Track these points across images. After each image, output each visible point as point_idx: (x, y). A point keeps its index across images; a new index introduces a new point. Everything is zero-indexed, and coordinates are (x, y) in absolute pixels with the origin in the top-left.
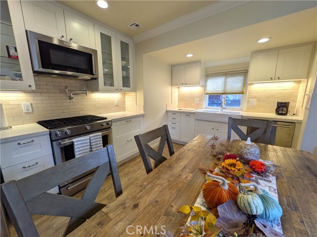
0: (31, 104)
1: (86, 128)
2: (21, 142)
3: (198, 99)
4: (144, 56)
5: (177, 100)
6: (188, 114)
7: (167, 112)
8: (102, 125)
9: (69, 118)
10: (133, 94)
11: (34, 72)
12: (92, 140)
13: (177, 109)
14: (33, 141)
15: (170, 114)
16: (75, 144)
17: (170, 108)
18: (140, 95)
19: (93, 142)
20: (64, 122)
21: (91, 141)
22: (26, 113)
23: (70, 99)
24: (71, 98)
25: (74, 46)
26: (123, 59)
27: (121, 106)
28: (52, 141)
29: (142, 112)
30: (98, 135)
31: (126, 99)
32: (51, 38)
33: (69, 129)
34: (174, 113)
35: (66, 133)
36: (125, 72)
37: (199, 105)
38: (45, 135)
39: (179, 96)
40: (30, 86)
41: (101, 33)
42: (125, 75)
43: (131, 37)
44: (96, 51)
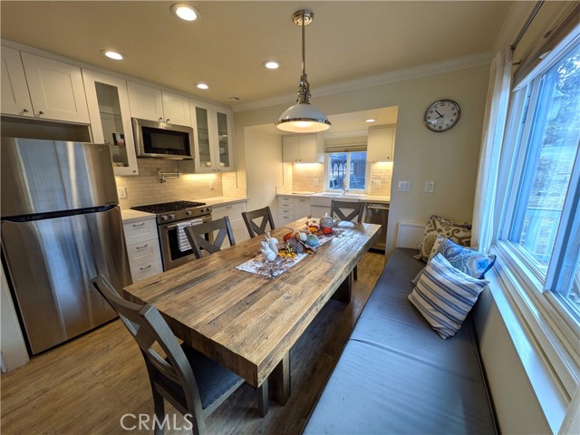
0: (125, 189)
1: (187, 214)
2: (136, 224)
3: (317, 180)
4: (246, 129)
5: (291, 181)
6: (303, 199)
7: (277, 196)
8: (202, 211)
10: (234, 174)
11: (138, 157)
13: (290, 194)
14: (144, 224)
15: (281, 199)
16: (178, 228)
17: (281, 192)
18: (242, 176)
22: (121, 198)
24: (162, 181)
26: (220, 133)
27: (216, 189)
28: (158, 225)
29: (244, 197)
31: (223, 181)
32: (157, 123)
34: (286, 197)
35: (170, 217)
36: (222, 149)
37: (318, 188)
38: (153, 219)
39: (294, 175)
40: (135, 172)
41: (196, 108)
42: (223, 152)
43: (230, 106)
44: (192, 129)
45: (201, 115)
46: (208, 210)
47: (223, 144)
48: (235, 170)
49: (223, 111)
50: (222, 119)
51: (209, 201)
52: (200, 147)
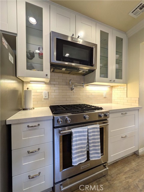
0: (48, 92)
1: (85, 118)
2: (30, 125)
8: (100, 116)
9: (69, 105)
12: (90, 133)
14: (39, 125)
16: (74, 135)
19: (91, 136)
20: (66, 108)
21: (89, 135)
22: (45, 99)
23: (72, 90)
25: (80, 42)
26: (117, 53)
28: (54, 127)
29: (137, 105)
30: (96, 128)
33: (69, 117)
35: (66, 120)
36: (118, 65)
38: (49, 120)
40: (47, 75)
41: (101, 31)
43: (125, 32)
44: (96, 45)
45: (104, 37)
46: (105, 115)
47: (119, 62)
48: (126, 82)
49: (120, 36)
50: (119, 42)
51: (106, 106)
52: (101, 63)
